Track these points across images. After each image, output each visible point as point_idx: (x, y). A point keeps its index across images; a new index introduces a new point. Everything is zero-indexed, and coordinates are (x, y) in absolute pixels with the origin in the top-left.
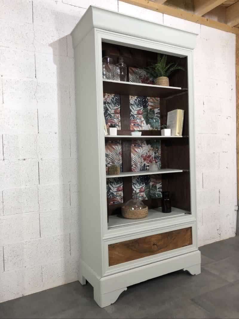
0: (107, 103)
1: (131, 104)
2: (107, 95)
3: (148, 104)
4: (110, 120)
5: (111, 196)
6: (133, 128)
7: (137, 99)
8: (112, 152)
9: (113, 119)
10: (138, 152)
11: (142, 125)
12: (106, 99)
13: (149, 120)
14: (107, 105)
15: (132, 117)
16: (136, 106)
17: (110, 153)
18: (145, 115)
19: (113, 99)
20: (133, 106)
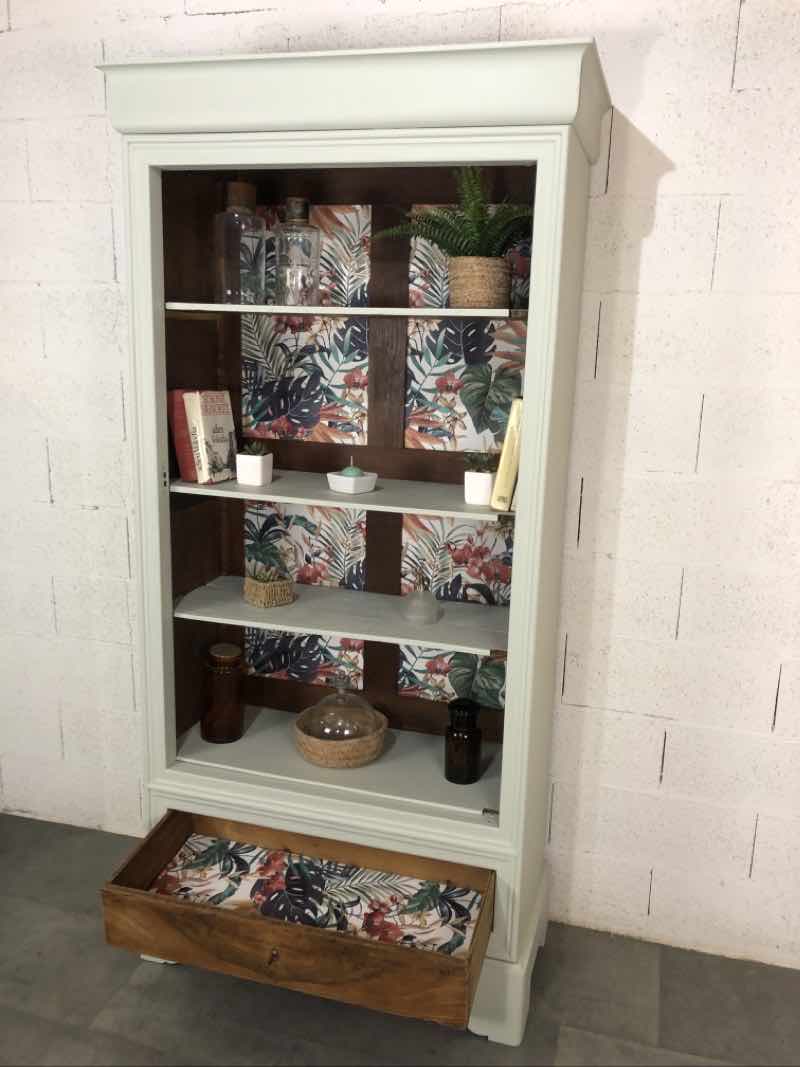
0: (317, 348)
1: (415, 352)
2: (321, 322)
3: (493, 350)
4: (329, 409)
5: (319, 659)
6: (414, 439)
7: (441, 329)
8: (329, 520)
9: (339, 404)
10: (432, 530)
11: (458, 431)
12: (316, 335)
13: (489, 413)
14: (317, 356)
15: (413, 402)
16: (432, 357)
17: (324, 521)
18: (474, 394)
19: (344, 337)
20: (421, 358)
